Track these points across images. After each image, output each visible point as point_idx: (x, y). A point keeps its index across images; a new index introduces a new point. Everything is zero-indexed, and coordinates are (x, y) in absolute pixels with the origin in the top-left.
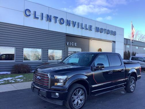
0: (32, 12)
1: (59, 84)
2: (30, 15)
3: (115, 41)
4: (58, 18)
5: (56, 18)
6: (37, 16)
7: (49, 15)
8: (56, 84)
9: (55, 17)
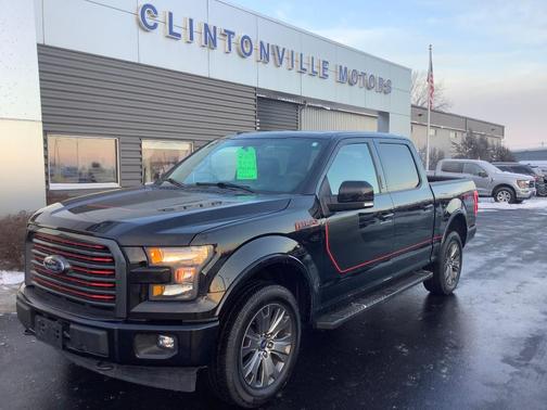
0: (161, 17)
1: (170, 291)
2: (155, 26)
3: (388, 113)
4: (234, 34)
5: (229, 34)
6: (175, 30)
7: (211, 25)
8: (156, 290)
9: (225, 31)
